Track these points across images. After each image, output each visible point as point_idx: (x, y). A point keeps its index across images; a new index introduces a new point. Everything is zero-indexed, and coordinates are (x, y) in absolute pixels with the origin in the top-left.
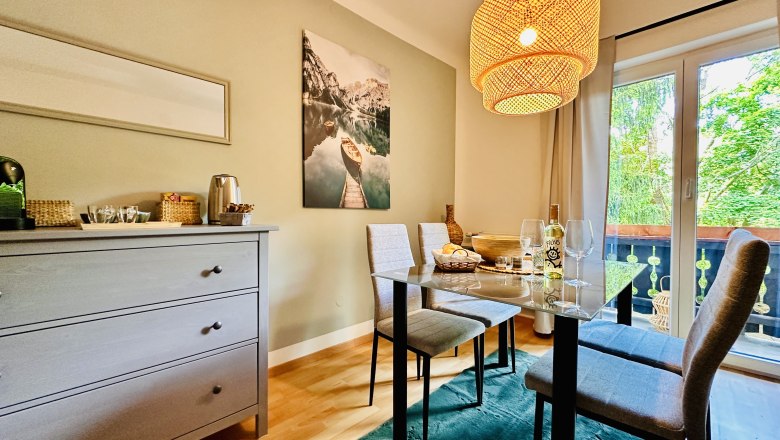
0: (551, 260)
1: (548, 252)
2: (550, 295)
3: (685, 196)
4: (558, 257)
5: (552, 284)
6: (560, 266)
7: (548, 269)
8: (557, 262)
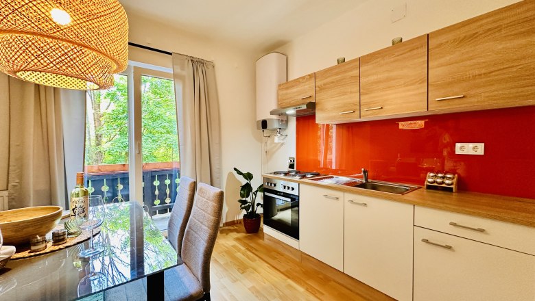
1: (73, 210)
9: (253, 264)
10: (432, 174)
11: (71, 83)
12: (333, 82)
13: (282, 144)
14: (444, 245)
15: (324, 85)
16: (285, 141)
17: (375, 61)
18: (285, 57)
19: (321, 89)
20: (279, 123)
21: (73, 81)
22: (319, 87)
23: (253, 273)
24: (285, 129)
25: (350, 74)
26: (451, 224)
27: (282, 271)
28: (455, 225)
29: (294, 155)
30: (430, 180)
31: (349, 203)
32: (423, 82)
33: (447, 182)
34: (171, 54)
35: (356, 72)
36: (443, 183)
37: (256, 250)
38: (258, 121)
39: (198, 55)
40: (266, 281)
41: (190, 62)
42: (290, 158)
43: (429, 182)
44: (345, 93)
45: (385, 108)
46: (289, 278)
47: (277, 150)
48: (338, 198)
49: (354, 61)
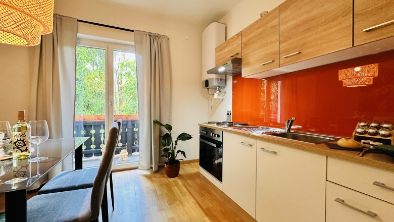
0: (18, 148)
1: (15, 143)
2: (18, 171)
3: (110, 104)
4: (25, 145)
5: (19, 164)
6: (26, 150)
7: (16, 154)
8: (24, 148)
9: (182, 198)
10: (362, 124)
11: (19, 41)
12: (255, 37)
13: (223, 100)
14: (366, 211)
15: (249, 40)
16: (224, 97)
17: (293, 6)
18: (224, 26)
19: (246, 44)
20: (217, 82)
21: (21, 40)
22: (244, 44)
23: (179, 206)
24: (224, 87)
25: (270, 24)
26: (376, 184)
27: (203, 207)
28: (383, 186)
29: (231, 110)
30: (359, 130)
31: (261, 150)
32: (347, 14)
33: (382, 132)
34: (133, 31)
35: (276, 22)
36: (377, 133)
37: (190, 186)
38: (203, 82)
39: (155, 31)
40: (186, 215)
41: (148, 37)
42: (228, 111)
43: (358, 133)
44: (266, 45)
45: (304, 52)
46: (207, 215)
47: (219, 105)
48: (252, 145)
49: (275, 10)
